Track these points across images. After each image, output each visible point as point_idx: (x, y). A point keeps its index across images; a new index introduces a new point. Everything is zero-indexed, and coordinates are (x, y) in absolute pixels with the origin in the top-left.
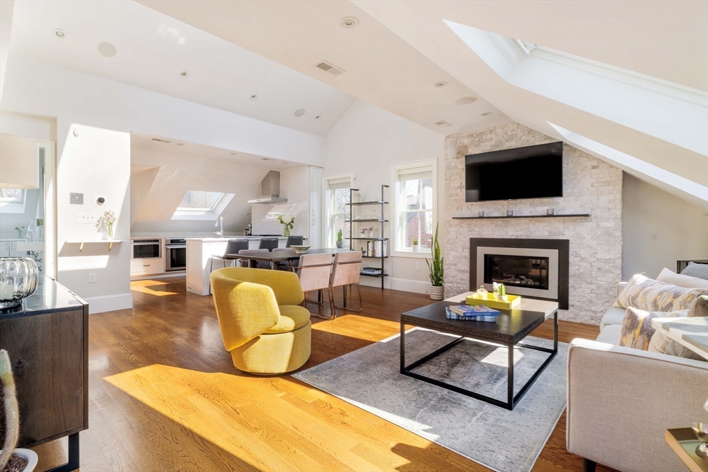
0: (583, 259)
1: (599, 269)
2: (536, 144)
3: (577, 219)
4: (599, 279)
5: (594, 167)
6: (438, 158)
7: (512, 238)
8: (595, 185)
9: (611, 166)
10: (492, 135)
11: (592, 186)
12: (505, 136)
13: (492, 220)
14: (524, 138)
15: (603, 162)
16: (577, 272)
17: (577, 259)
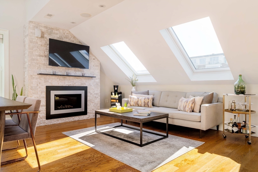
0: (91, 94)
1: (95, 97)
2: (76, 43)
3: (89, 78)
4: (95, 101)
5: (94, 59)
7: (67, 86)
8: (94, 66)
9: (98, 60)
10: (58, 32)
11: (93, 66)
12: (64, 35)
14: (72, 39)
15: (96, 58)
16: (90, 99)
17: (90, 94)
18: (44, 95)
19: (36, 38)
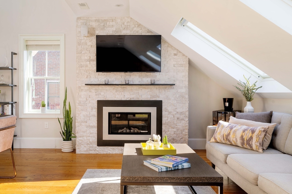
0: (170, 113)
1: (178, 118)
2: (143, 34)
3: (166, 87)
4: (178, 125)
5: (175, 55)
6: (65, 34)
7: (128, 100)
8: (176, 66)
9: (184, 55)
10: (114, 23)
11: (174, 66)
12: (123, 25)
13: (113, 87)
14: (135, 29)
15: (180, 52)
16: (167, 121)
17: (167, 113)
18: (95, 112)
19: (85, 38)
